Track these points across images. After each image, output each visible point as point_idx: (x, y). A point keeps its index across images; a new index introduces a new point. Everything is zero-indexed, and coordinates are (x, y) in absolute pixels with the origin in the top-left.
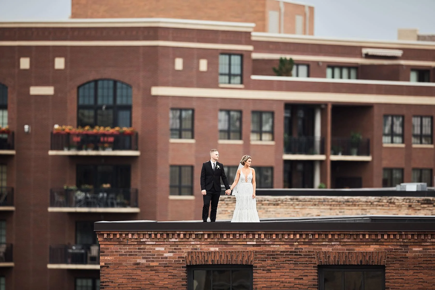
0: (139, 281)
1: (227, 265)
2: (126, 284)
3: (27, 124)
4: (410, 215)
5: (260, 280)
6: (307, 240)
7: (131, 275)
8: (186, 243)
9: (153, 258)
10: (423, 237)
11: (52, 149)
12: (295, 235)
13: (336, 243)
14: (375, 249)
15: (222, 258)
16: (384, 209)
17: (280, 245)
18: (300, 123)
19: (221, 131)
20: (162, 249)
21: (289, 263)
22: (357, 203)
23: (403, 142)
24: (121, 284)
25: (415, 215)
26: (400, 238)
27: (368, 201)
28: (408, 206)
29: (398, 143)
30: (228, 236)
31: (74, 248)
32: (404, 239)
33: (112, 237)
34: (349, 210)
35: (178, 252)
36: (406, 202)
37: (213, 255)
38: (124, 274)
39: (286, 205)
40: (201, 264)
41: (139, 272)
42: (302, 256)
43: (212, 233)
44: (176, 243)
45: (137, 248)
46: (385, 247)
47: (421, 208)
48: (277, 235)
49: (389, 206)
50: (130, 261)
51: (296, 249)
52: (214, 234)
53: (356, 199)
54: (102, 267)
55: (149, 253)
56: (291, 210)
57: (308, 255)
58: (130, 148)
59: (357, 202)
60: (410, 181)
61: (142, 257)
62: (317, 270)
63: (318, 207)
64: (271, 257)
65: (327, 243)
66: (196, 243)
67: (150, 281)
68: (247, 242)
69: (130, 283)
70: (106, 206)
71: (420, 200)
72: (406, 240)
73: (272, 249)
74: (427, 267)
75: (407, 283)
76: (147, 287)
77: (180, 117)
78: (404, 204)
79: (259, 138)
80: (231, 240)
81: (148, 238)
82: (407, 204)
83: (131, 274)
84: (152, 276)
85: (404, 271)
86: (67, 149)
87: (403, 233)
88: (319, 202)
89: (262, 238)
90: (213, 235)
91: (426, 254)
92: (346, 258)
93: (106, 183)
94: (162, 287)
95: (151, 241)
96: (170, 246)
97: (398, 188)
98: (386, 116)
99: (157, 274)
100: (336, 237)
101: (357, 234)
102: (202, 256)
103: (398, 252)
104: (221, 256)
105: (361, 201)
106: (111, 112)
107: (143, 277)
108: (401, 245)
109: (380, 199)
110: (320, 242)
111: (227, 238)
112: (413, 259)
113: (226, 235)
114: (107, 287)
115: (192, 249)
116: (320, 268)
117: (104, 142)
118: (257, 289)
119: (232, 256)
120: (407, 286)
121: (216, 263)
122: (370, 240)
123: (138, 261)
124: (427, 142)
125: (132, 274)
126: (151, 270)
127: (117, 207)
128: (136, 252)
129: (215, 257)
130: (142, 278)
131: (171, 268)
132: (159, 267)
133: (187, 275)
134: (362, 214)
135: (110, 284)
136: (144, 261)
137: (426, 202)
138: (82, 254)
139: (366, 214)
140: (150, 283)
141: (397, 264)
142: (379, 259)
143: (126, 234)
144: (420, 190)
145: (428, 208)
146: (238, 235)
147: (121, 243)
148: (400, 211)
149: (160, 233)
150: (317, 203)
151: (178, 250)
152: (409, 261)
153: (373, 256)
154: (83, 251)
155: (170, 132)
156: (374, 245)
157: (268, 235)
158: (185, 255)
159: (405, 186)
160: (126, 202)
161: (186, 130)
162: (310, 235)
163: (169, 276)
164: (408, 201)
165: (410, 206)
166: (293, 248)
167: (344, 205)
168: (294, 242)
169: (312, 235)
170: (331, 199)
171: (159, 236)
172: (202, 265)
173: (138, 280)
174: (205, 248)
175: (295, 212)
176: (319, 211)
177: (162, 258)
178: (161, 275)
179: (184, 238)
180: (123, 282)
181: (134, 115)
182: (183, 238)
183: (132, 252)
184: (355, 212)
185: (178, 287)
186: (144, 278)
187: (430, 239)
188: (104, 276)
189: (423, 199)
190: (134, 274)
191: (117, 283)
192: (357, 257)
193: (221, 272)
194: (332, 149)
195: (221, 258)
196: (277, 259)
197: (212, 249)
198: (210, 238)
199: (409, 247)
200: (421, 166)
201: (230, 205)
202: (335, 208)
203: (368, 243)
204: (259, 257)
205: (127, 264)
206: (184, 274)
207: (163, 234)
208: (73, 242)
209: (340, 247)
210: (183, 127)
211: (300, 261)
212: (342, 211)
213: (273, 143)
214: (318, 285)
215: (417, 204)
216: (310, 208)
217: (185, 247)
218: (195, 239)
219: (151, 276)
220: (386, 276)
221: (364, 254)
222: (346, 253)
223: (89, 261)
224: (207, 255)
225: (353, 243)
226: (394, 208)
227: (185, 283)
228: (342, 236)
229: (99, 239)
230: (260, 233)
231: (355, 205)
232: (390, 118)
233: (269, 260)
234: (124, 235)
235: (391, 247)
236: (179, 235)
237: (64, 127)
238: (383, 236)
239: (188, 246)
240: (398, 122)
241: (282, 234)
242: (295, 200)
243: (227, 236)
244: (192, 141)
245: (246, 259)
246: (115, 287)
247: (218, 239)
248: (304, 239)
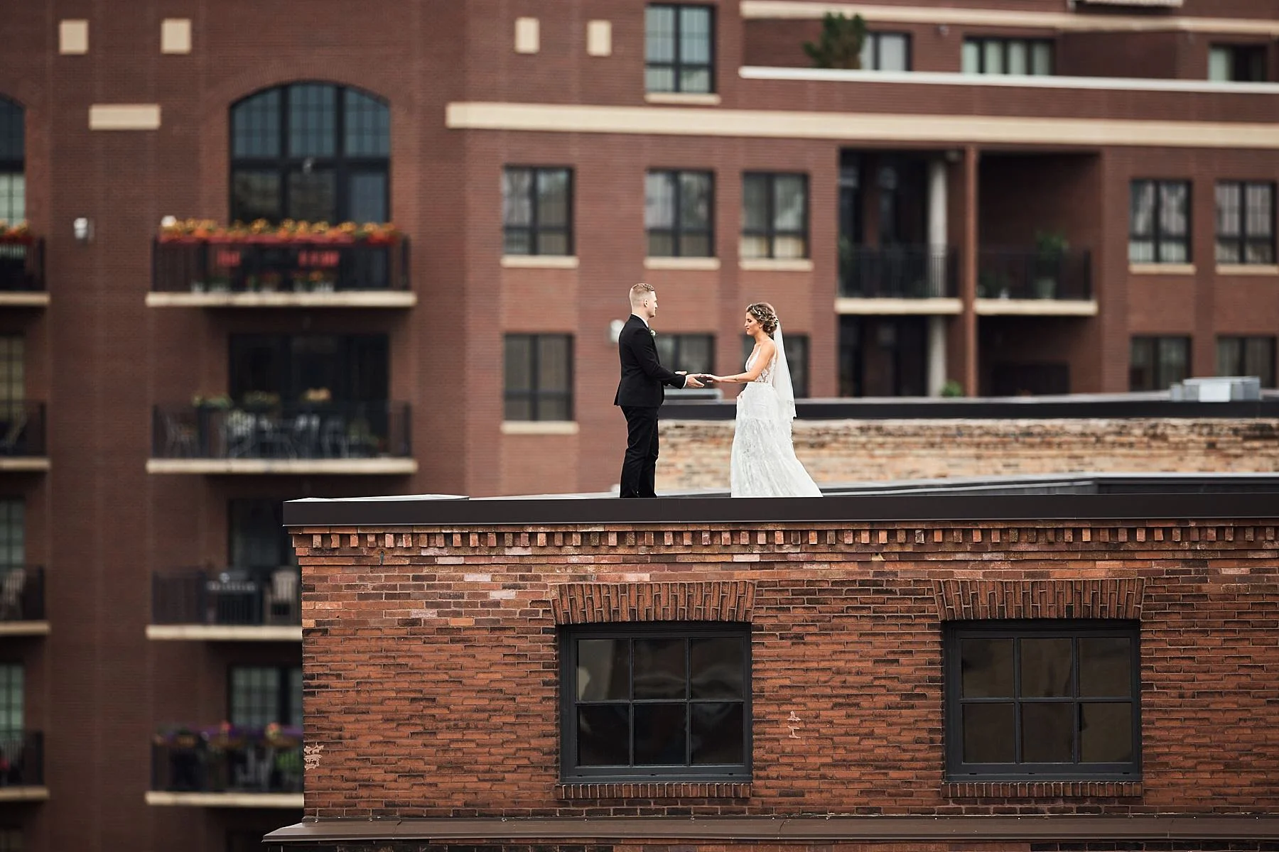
0: (417, 673)
1: (674, 622)
2: (378, 680)
3: (82, 216)
4: (1212, 470)
5: (774, 665)
6: (909, 549)
7: (393, 654)
8: (553, 560)
9: (456, 605)
10: (1250, 535)
11: (157, 288)
12: (874, 533)
13: (995, 554)
14: (1110, 574)
15: (660, 603)
16: (1135, 456)
17: (830, 562)
18: (886, 204)
19: (654, 232)
20: (485, 578)
21: (857, 616)
22: (1057, 440)
23: (1189, 259)
24: (366, 680)
25: (1226, 470)
26: (1182, 541)
27: (1088, 431)
28: (1205, 446)
29: (1175, 262)
30: (678, 540)
31: (225, 577)
32: (1196, 542)
33: (335, 543)
34: (1032, 458)
35: (532, 586)
36: (1200, 434)
37: (634, 593)
38: (372, 651)
39: (847, 445)
40: (600, 620)
41: (417, 646)
42: (897, 595)
43: (630, 529)
44: (526, 561)
45: (411, 575)
46: (1138, 565)
47: (1246, 451)
48: (822, 534)
49: (1149, 447)
50: (391, 614)
51: (877, 574)
52: (636, 532)
53: (1053, 426)
54: (306, 632)
55: (445, 591)
56: (860, 459)
57: (913, 591)
58: (386, 284)
59: (1057, 434)
60: (1212, 372)
61: (424, 601)
62: (941, 635)
63: (942, 452)
64: (805, 597)
65: (968, 557)
66: (583, 559)
67: (450, 672)
68: (735, 556)
69: (391, 680)
70: (318, 452)
71: (1240, 426)
72: (1200, 544)
73: (808, 576)
74: (1264, 624)
75: (1206, 670)
76: (440, 691)
77: (533, 192)
78: (1192, 441)
79: (764, 252)
80: (687, 549)
81: (443, 548)
82: (1203, 439)
83: (393, 651)
84: (457, 656)
85: (1195, 635)
86: (202, 288)
87: (1193, 524)
88: (944, 436)
89: (777, 543)
90: (634, 536)
91: (1260, 584)
92: (1025, 598)
93: (317, 387)
94: (486, 690)
95: (451, 554)
96: (508, 570)
97: (1174, 394)
98: (1138, 183)
99: (470, 651)
100: (995, 538)
101: (1056, 529)
102: (600, 597)
103: (1176, 580)
104: (657, 598)
105: (1066, 433)
106: (329, 178)
107: (430, 661)
108: (1185, 561)
109: (1124, 427)
110: (949, 552)
111: (675, 543)
112: (1221, 600)
113: (671, 536)
114: (324, 690)
115: (573, 578)
116: (950, 628)
117: (309, 269)
118: (763, 692)
119: (689, 596)
120: (1203, 680)
121: (643, 618)
122: (1094, 546)
123: (415, 613)
124: (1259, 258)
125: (397, 651)
126: (452, 641)
127: (350, 457)
128: (409, 587)
129: (641, 599)
130: (426, 665)
131: (511, 633)
132: (476, 632)
133: (557, 652)
134: (1071, 471)
135: (333, 682)
136: (430, 614)
137: (1258, 433)
138: (248, 597)
139: (1082, 471)
140: (450, 677)
141: (1174, 616)
142: (1123, 601)
143: (377, 536)
144: (1240, 397)
145: (1264, 451)
146: (706, 535)
147: (364, 562)
148: (1181, 459)
149: (476, 531)
150: (938, 440)
151: (530, 581)
152: (1211, 607)
153: (1104, 591)
154: (251, 588)
155: (504, 237)
156: (1107, 560)
157: (796, 534)
158: (552, 595)
159: (1197, 387)
160: (374, 441)
161: (551, 230)
162: (920, 534)
163: (506, 658)
164: (1205, 431)
165: (1212, 446)
166: (868, 573)
167: (1017, 445)
168: (871, 553)
169: (925, 532)
170: (980, 427)
171: (474, 539)
172: (601, 624)
173: (413, 671)
174: (611, 576)
175: (872, 466)
176: (943, 463)
177: (483, 605)
178: (483, 655)
179: (548, 545)
180: (369, 677)
181: (397, 185)
182: (544, 547)
183: (395, 587)
184: (1049, 463)
185: (533, 690)
186: (432, 664)
187: (1272, 541)
188: (313, 658)
189: (1251, 425)
190: (403, 653)
191: (352, 679)
192: (1058, 597)
193: (657, 644)
194: (981, 280)
195: (658, 604)
196: (822, 604)
197: (632, 577)
198: (625, 543)
199: (1211, 566)
200: (1242, 329)
201: (681, 447)
202: (991, 452)
203: (1089, 554)
204: (768, 599)
205: (382, 622)
206: (549, 652)
207: (486, 533)
208: (220, 561)
209: (1006, 567)
210: (543, 220)
211: (890, 610)
212: (1012, 461)
213: (805, 265)
214: (942, 680)
215: (1233, 438)
216: (918, 456)
217: (552, 571)
218: (581, 549)
219: (452, 656)
220: (1142, 651)
221: (1078, 588)
222: (1025, 585)
223: (268, 616)
224: (617, 594)
225: (1046, 556)
226: (1165, 452)
227: (552, 677)
228: (1013, 536)
229: (300, 551)
230: (770, 528)
231: (1049, 445)
232: (1150, 190)
233: (799, 607)
234: (371, 539)
235: (1158, 565)
236: (533, 536)
237: (191, 224)
238: (1132, 532)
239: (560, 569)
240: (1173, 200)
241: (837, 531)
242: (872, 433)
243: (674, 539)
244: (569, 262)
245: (730, 604)
246: (348, 691)
247: (648, 546)
248: (901, 544)
